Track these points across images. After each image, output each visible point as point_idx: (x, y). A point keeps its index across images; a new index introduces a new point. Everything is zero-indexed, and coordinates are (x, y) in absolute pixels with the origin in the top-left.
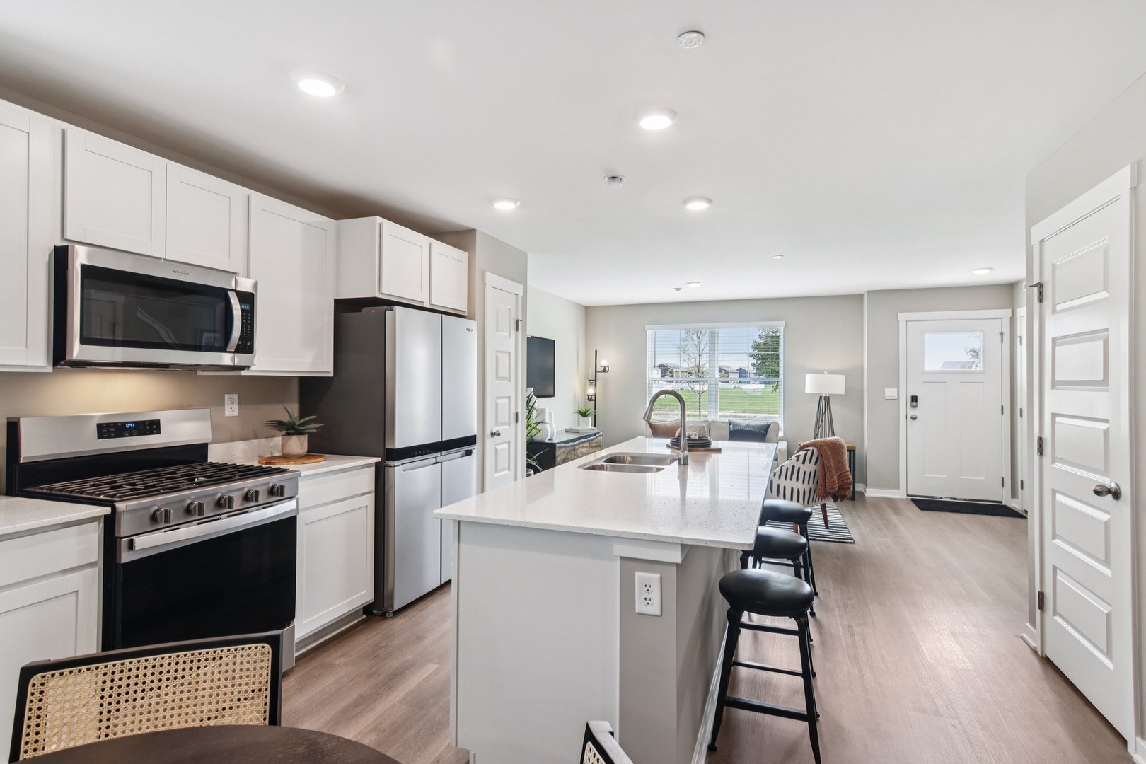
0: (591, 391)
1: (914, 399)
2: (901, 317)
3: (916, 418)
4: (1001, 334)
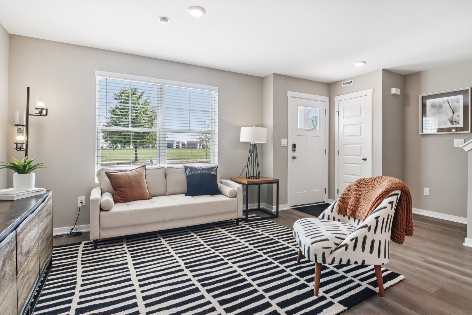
0: (21, 138)
1: (294, 146)
2: (290, 93)
3: (296, 158)
4: (326, 110)
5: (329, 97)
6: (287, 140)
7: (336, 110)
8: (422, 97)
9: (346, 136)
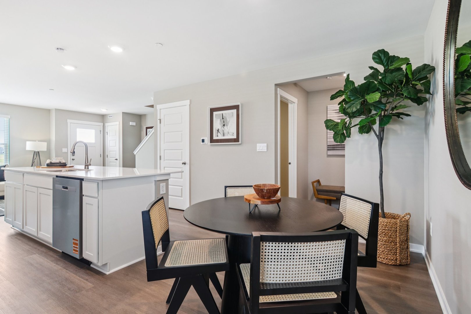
2: (69, 121)
3: (74, 159)
4: (100, 131)
5: (103, 123)
6: (67, 149)
7: (106, 131)
8: (146, 128)
9: (111, 147)
